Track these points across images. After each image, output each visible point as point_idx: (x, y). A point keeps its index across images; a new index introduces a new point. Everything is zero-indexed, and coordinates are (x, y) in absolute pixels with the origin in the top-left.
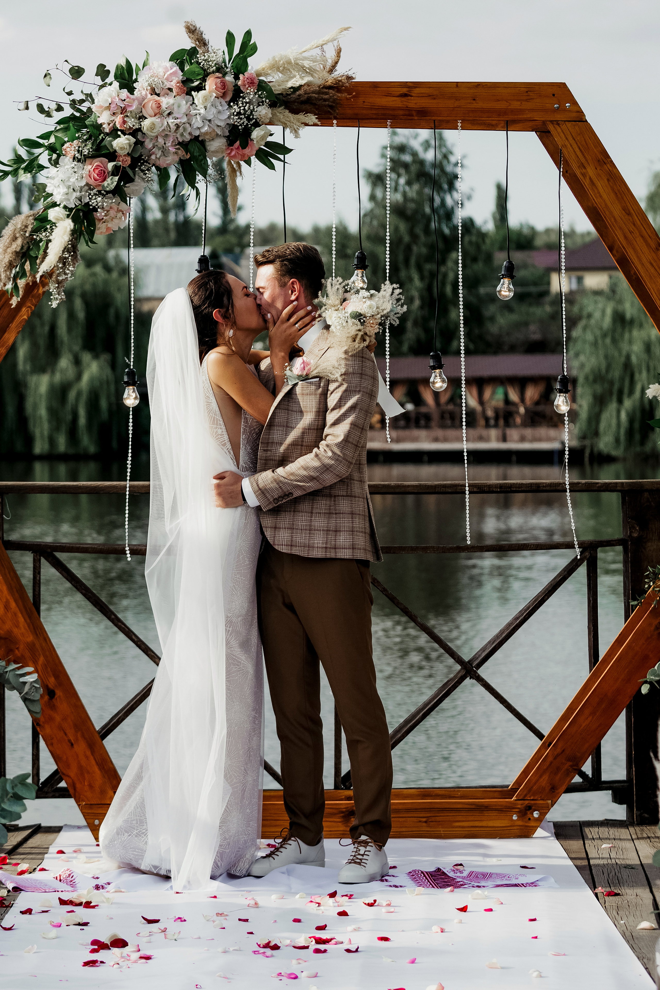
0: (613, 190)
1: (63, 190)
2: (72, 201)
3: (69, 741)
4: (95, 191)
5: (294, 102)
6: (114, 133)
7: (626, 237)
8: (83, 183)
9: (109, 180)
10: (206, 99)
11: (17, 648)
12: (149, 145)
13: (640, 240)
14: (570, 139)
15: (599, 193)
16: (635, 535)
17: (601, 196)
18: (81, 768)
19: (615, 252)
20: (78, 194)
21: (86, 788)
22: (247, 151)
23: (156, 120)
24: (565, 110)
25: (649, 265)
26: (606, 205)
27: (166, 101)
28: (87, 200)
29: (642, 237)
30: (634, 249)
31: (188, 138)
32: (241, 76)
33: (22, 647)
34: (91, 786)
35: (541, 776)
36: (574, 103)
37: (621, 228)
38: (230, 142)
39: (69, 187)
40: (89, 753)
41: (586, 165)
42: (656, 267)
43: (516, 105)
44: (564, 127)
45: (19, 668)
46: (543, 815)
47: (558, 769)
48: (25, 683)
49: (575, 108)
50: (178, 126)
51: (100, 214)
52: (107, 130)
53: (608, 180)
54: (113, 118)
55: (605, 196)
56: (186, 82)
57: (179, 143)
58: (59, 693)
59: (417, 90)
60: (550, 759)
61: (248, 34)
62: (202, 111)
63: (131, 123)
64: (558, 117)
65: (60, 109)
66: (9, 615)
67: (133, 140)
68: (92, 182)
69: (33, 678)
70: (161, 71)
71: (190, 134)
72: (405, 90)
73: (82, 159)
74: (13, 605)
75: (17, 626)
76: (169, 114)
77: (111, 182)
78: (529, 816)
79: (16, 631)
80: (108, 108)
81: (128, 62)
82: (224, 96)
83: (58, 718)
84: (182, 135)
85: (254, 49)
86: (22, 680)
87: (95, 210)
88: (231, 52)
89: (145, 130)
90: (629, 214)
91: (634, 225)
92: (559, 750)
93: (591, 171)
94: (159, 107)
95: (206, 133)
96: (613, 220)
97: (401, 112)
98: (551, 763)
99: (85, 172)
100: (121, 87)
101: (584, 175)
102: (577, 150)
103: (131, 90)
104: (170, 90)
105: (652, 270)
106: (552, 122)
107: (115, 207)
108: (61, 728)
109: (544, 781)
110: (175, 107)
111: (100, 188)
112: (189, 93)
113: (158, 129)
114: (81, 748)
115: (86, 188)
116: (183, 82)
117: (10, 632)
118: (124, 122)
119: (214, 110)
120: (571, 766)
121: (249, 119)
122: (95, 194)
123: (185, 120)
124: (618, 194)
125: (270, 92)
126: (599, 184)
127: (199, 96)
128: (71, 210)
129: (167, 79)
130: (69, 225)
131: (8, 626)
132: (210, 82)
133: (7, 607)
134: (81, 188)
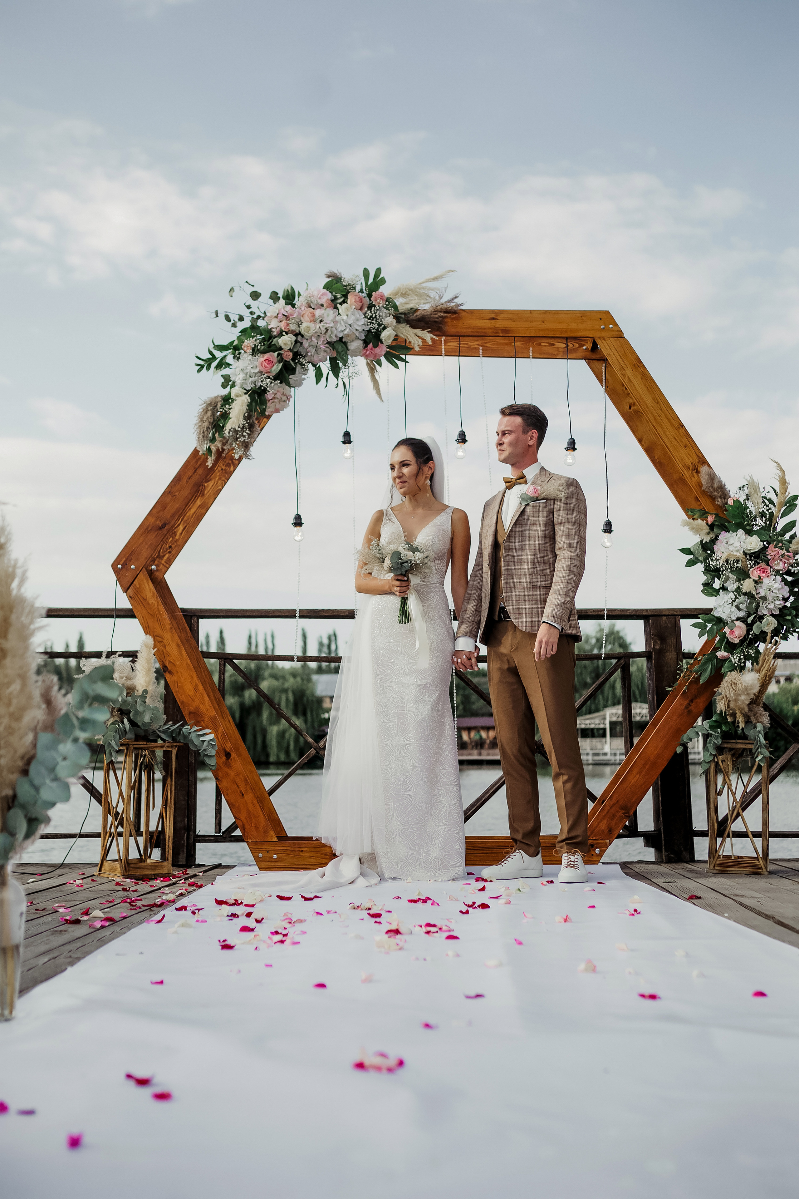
0: (645, 385)
1: (242, 376)
2: (248, 384)
3: (241, 792)
4: (265, 376)
5: (413, 320)
6: (280, 334)
7: (655, 419)
8: (257, 371)
9: (275, 367)
10: (347, 309)
11: (203, 721)
12: (306, 344)
13: (666, 421)
14: (613, 349)
15: (635, 387)
16: (657, 647)
17: (637, 390)
18: (249, 812)
19: (643, 443)
20: (253, 379)
21: (253, 829)
22: (377, 350)
23: (312, 325)
24: (609, 330)
25: (673, 439)
26: (640, 396)
27: (318, 312)
28: (260, 383)
29: (668, 419)
30: (661, 427)
31: (334, 339)
32: (374, 293)
33: (206, 719)
34: (257, 828)
35: (601, 821)
36: (616, 325)
37: (652, 413)
38: (366, 343)
39: (246, 374)
40: (255, 801)
41: (625, 367)
42: (679, 441)
43: (574, 326)
44: (608, 341)
45: (200, 730)
46: (602, 852)
47: (614, 816)
48: (203, 741)
49: (616, 329)
50: (327, 330)
51: (269, 396)
52: (275, 333)
53: (641, 379)
54: (279, 324)
55: (639, 390)
56: (334, 300)
57: (328, 343)
58: (233, 755)
59: (502, 315)
60: (607, 808)
61: (378, 271)
62: (345, 318)
63: (293, 327)
64: (604, 334)
65: (241, 319)
66: (198, 695)
67: (294, 338)
68: (263, 369)
69: (211, 738)
70: (315, 293)
71: (336, 336)
72: (493, 315)
73: (255, 351)
74: (201, 687)
75: (203, 704)
76: (321, 321)
77: (277, 367)
78: (593, 852)
79: (201, 706)
80: (276, 317)
81: (292, 288)
82: (361, 309)
83: (232, 774)
84: (330, 337)
85: (383, 281)
86: (201, 739)
87: (265, 391)
88: (367, 280)
89: (303, 332)
90: (658, 403)
91: (661, 410)
92: (614, 801)
93: (629, 372)
94: (314, 315)
95: (347, 335)
96: (646, 407)
97: (490, 331)
98: (609, 811)
99: (258, 363)
100: (286, 304)
101: (624, 375)
102: (619, 357)
103: (293, 306)
104: (322, 305)
105: (675, 443)
106: (599, 338)
107: (281, 390)
108: (234, 782)
109: (603, 825)
110: (325, 315)
111: (269, 374)
112: (336, 308)
113: (312, 332)
114: (249, 797)
115: (259, 374)
116: (332, 301)
117: (197, 708)
118: (288, 325)
119: (353, 317)
120: (623, 813)
121: (379, 325)
122: (266, 378)
123: (332, 325)
124: (650, 389)
125: (395, 307)
126: (636, 383)
127: (342, 308)
128: (248, 391)
129: (320, 298)
130: (246, 399)
131: (197, 703)
132: (351, 298)
133: (196, 689)
134: (256, 374)
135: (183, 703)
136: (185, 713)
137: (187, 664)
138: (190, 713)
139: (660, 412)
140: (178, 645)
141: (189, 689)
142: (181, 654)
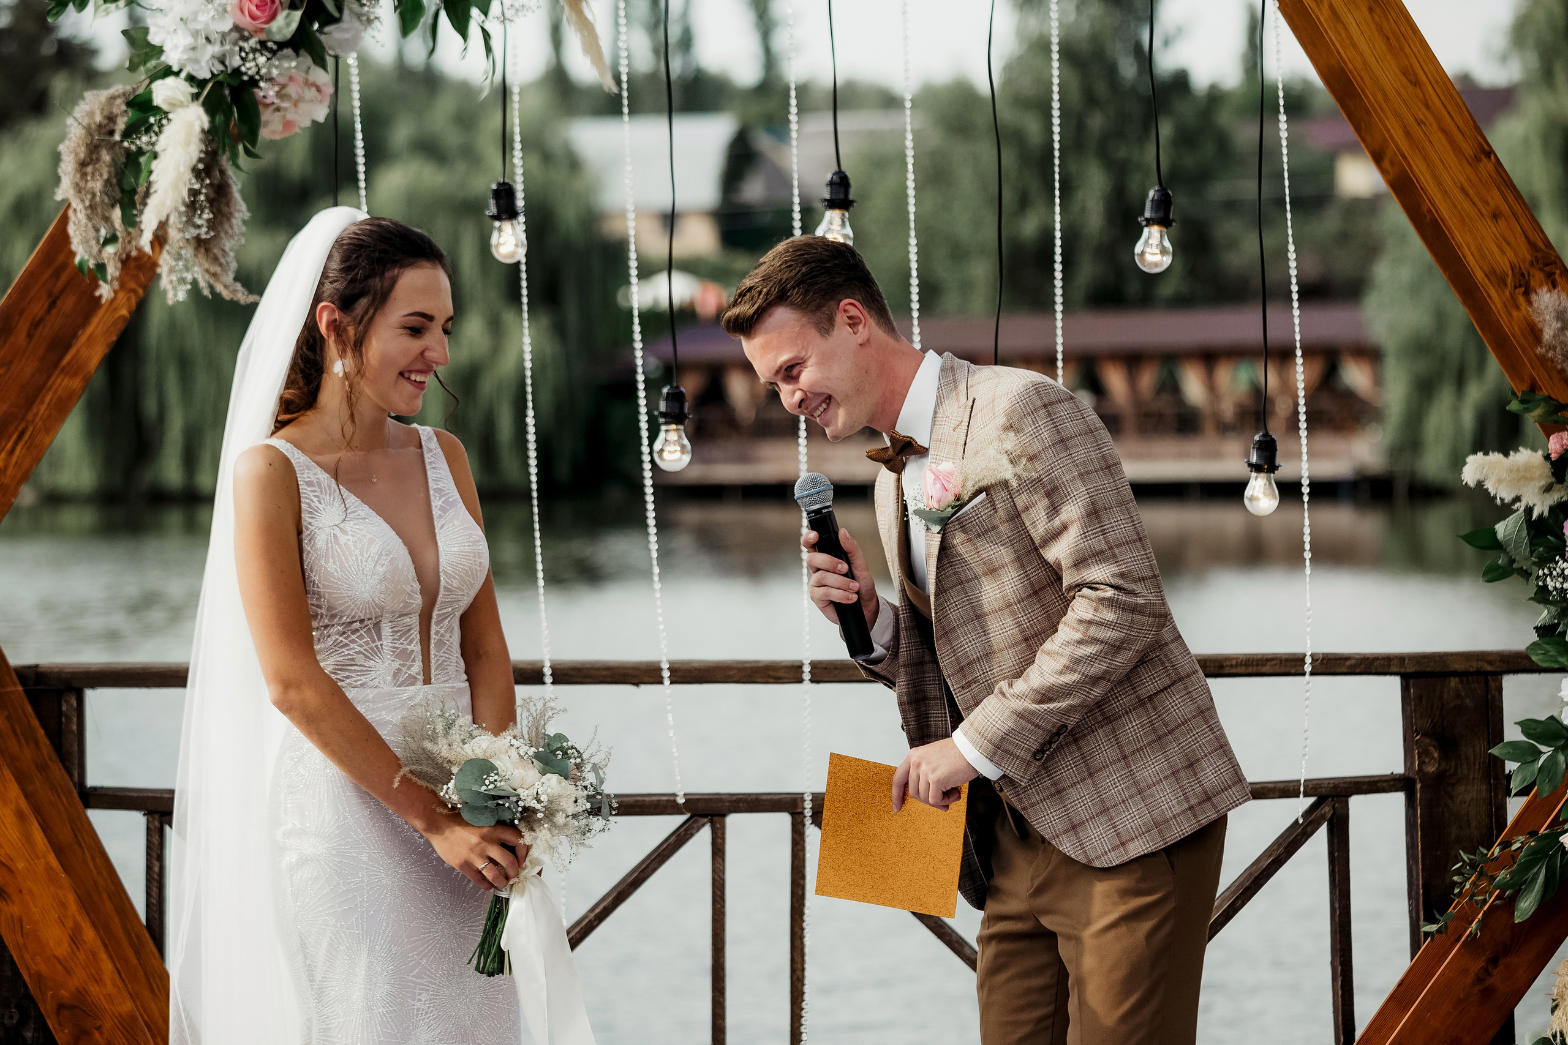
0: (1380, 30)
1: (185, 40)
2: (203, 63)
4: (253, 42)
7: (1408, 134)
8: (226, 25)
9: (281, 18)
11: (98, 1028)
13: (1439, 139)
15: (1350, 38)
16: (1431, 769)
17: (1354, 46)
20: (217, 49)
25: (1458, 195)
26: (1365, 63)
28: (236, 61)
29: (1444, 132)
30: (1426, 158)
33: (108, 1024)
37: (1398, 115)
39: (196, 34)
42: (1475, 199)
51: (267, 92)
53: (1371, 9)
55: (1363, 45)
66: (81, 956)
68: (246, 21)
74: (89, 934)
75: (98, 980)
77: (286, 23)
79: (94, 989)
87: (253, 82)
90: (1416, 83)
91: (1427, 107)
96: (1380, 97)
105: (1466, 205)
107: (300, 77)
111: (263, 37)
115: (235, 35)
117: (81, 994)
122: (254, 50)
124: (1393, 41)
126: (1350, 20)
128: (201, 84)
130: (199, 111)
131: (78, 980)
133: (75, 939)
134: (224, 36)
135: (39, 978)
136: (46, 1008)
137: (49, 868)
138: (61, 1007)
139: (1421, 112)
140: (20, 815)
141: (56, 939)
142: (28, 838)
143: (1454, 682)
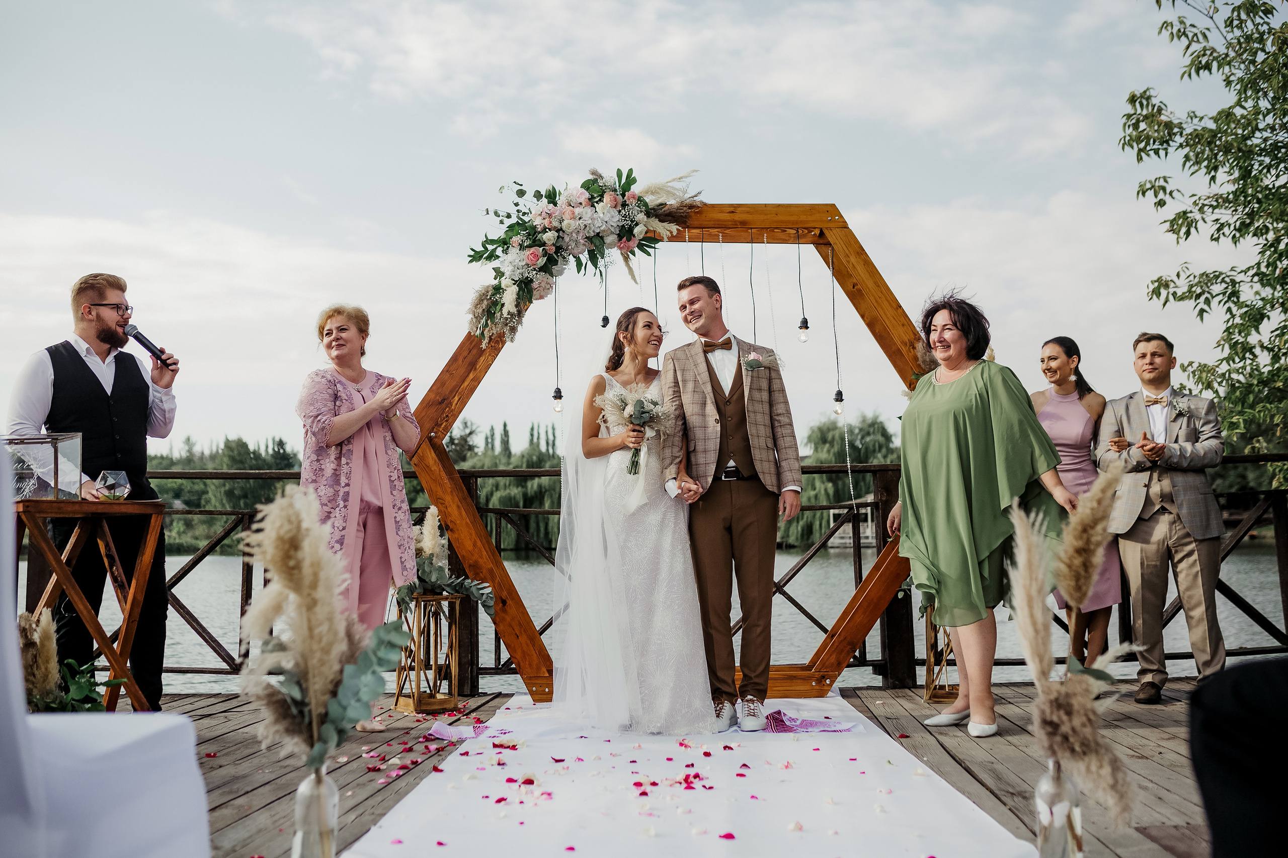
0: (867, 271)
1: (511, 268)
2: (516, 275)
3: (516, 634)
4: (531, 268)
5: (661, 215)
6: (544, 230)
7: (876, 301)
8: (524, 263)
9: (540, 260)
10: (603, 208)
11: (482, 572)
12: (567, 239)
13: (886, 303)
14: (839, 238)
16: (884, 499)
18: (523, 652)
19: (865, 318)
20: (520, 271)
21: (527, 666)
22: (631, 243)
23: (572, 222)
24: (835, 221)
25: (892, 318)
27: (577, 211)
28: (527, 275)
29: (887, 300)
30: (882, 308)
31: (592, 234)
32: (627, 193)
33: (484, 571)
34: (530, 665)
35: (831, 655)
36: (841, 216)
37: (873, 296)
38: (620, 237)
39: (514, 266)
40: (529, 642)
41: (849, 255)
43: (803, 218)
44: (834, 231)
45: (479, 584)
46: (832, 682)
47: (842, 651)
48: (483, 594)
49: (841, 220)
50: (586, 226)
51: (535, 285)
52: (539, 230)
54: (543, 221)
55: (862, 275)
56: (591, 198)
57: (587, 238)
58: (509, 602)
59: (740, 209)
60: (836, 644)
61: (631, 171)
62: (601, 215)
63: (556, 224)
64: (831, 225)
65: (509, 216)
66: (476, 549)
67: (556, 234)
68: (529, 262)
69: (489, 590)
70: (575, 193)
71: (593, 231)
72: (732, 209)
73: (522, 247)
74: (479, 543)
75: (481, 558)
76: (580, 218)
77: (542, 261)
78: (824, 683)
79: (480, 560)
80: (540, 215)
81: (553, 187)
82: (615, 207)
83: (508, 619)
84: (588, 232)
85: (634, 181)
86: (481, 592)
87: (532, 281)
88: (620, 182)
89: (564, 229)
90: (878, 286)
91: (882, 293)
92: (842, 638)
93: (853, 259)
94: (573, 213)
95: (604, 231)
96: (867, 288)
97: (730, 223)
98: (837, 646)
99: (525, 257)
100: (549, 203)
101: (848, 262)
102: (844, 246)
103: (555, 204)
104: (581, 204)
105: (895, 322)
106: (827, 228)
107: (545, 280)
108: (510, 626)
109: (833, 659)
110: (584, 213)
111: (535, 267)
112: (593, 206)
113: (572, 228)
114: (523, 639)
115: (526, 266)
116: (589, 199)
117: (476, 562)
118: (551, 223)
119: (609, 215)
120: (851, 649)
121: (632, 221)
122: (532, 270)
123: (590, 221)
125: (646, 205)
126: (858, 268)
127: (599, 207)
128: (517, 281)
129: (579, 197)
130: (515, 288)
131: (476, 557)
132: (607, 198)
133: (475, 545)
134: (523, 266)
135: (463, 556)
136: (466, 566)
137: (467, 523)
138: (470, 566)
139: (880, 294)
140: (458, 507)
141: (469, 545)
142: (460, 513)
143: (890, 472)
